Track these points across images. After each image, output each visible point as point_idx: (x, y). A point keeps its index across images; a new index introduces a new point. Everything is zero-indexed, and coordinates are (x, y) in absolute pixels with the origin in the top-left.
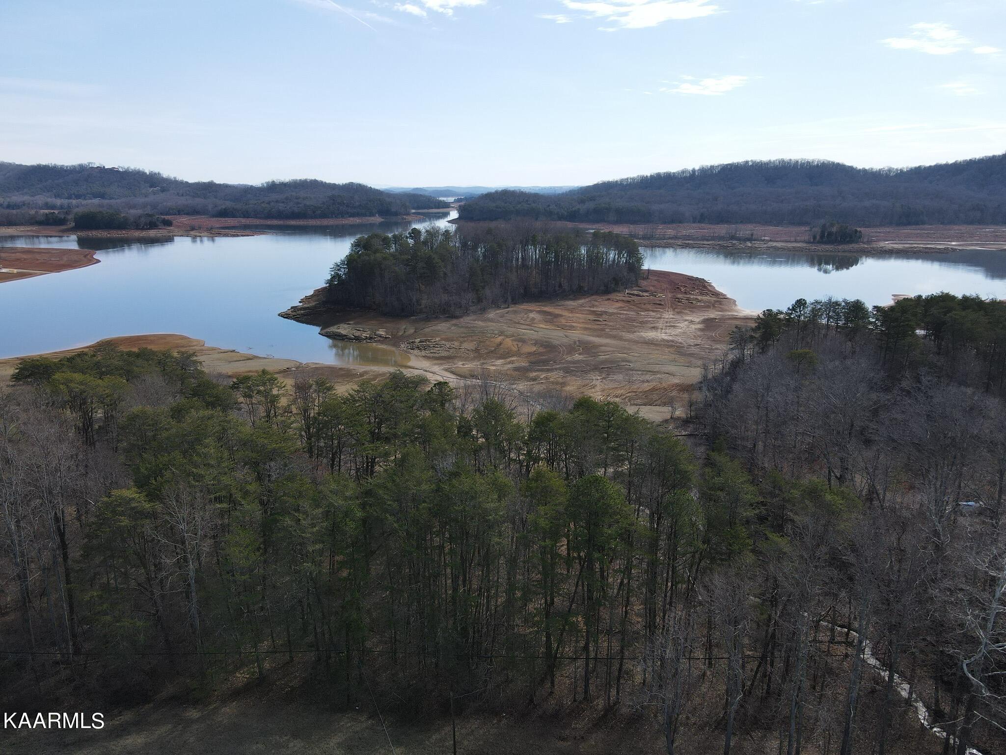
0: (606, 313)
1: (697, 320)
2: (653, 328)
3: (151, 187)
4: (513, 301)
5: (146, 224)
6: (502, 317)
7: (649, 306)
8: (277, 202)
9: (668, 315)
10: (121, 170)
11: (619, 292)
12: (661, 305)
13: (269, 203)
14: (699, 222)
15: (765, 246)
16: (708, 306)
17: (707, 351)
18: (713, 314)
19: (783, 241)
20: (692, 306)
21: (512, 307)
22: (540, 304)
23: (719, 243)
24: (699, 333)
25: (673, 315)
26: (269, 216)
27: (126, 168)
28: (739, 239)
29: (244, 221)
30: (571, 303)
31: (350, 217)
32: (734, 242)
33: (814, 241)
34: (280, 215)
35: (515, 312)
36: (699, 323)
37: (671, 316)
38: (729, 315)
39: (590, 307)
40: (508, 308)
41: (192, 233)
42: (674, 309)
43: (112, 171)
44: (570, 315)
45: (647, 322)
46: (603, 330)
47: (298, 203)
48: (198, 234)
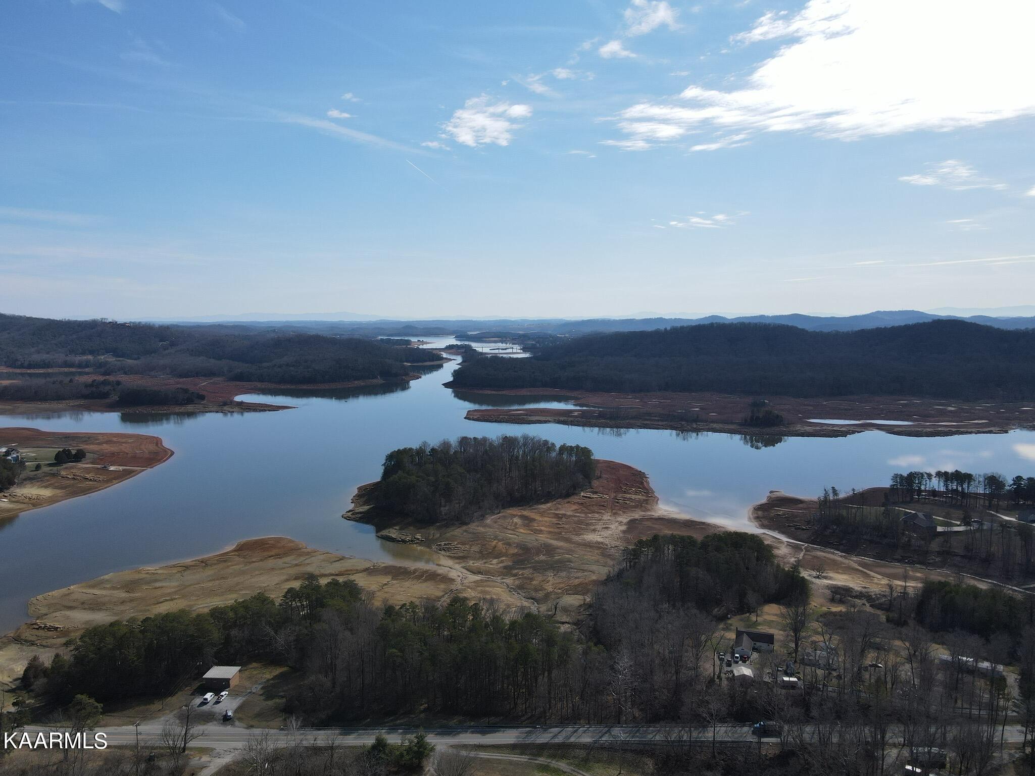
4: (502, 506)
6: (496, 522)
21: (502, 512)
22: (521, 508)
35: (505, 517)
36: (625, 524)
38: (648, 516)
39: (555, 510)
40: (499, 513)
44: (541, 519)
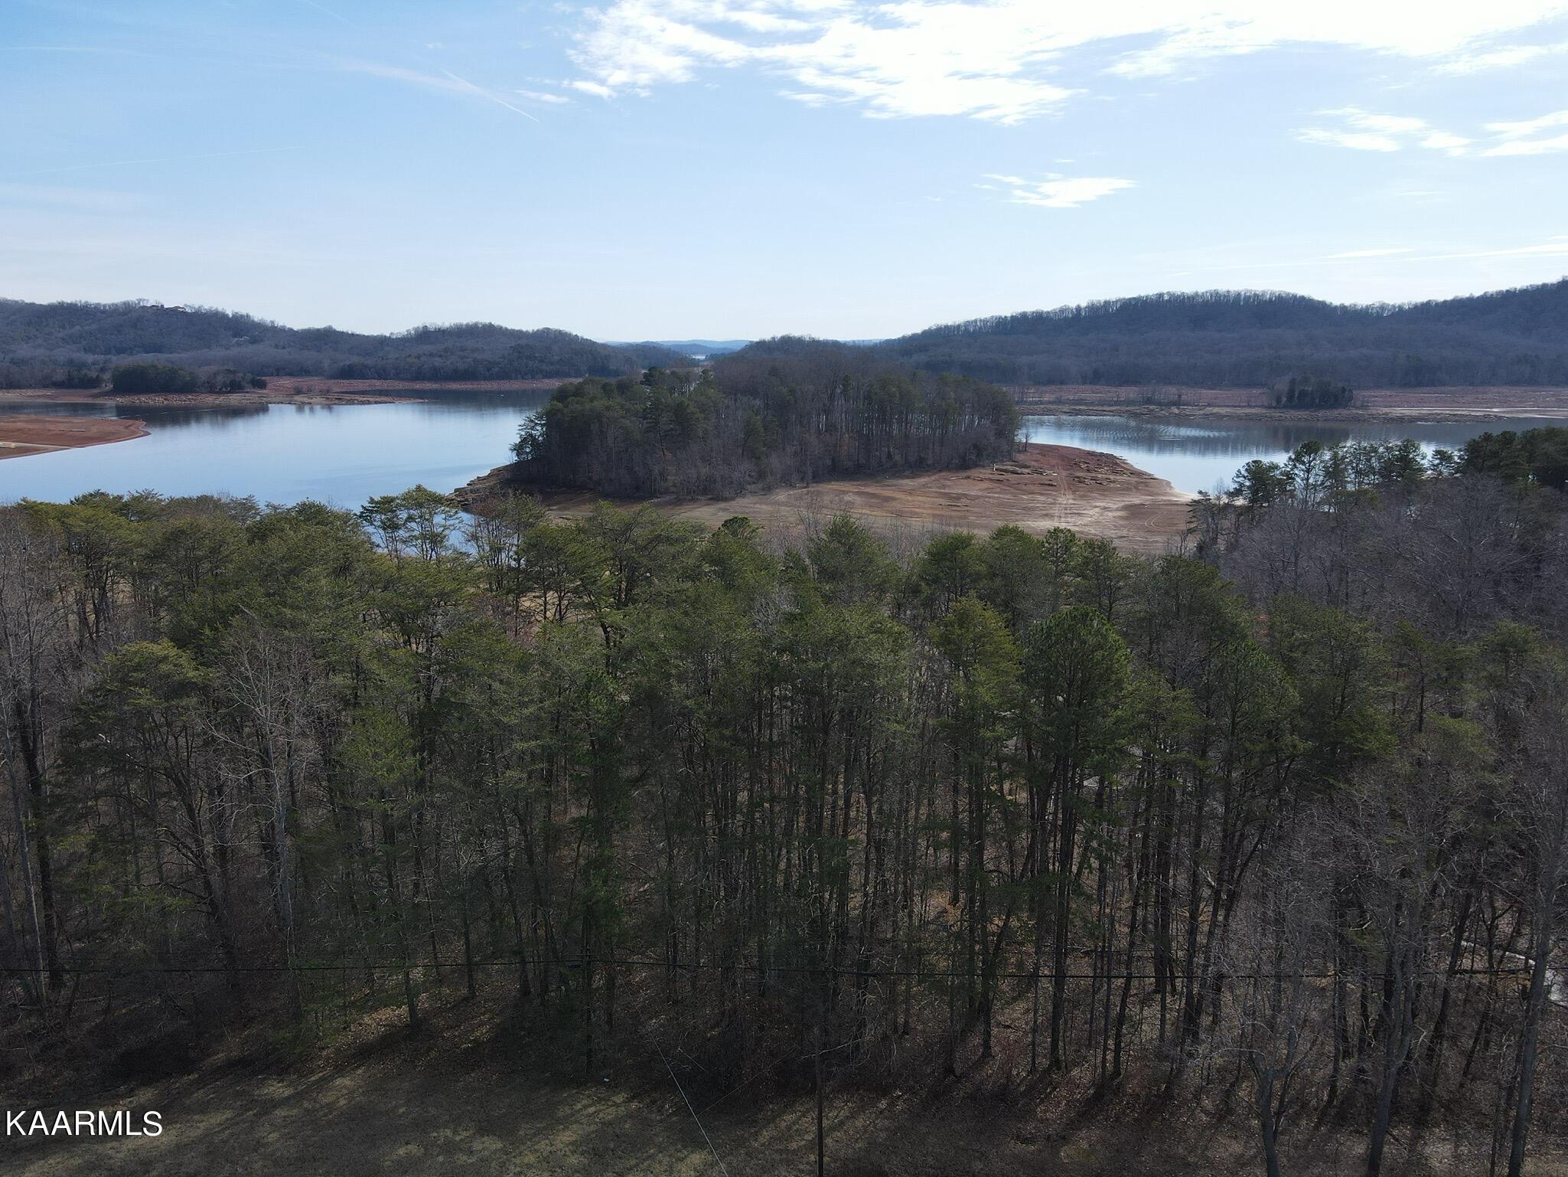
0: (965, 495)
1: (1115, 506)
2: (1046, 515)
3: (235, 336)
4: (814, 477)
5: (225, 385)
6: (799, 499)
7: (1032, 488)
8: (431, 355)
9: (1066, 499)
10: (188, 310)
11: (984, 467)
12: (1052, 485)
13: (418, 357)
14: (1091, 383)
15: (1201, 412)
16: (1127, 489)
17: (1141, 544)
18: (1136, 499)
19: (1228, 406)
20: (1102, 488)
21: (814, 486)
22: (859, 483)
23: (1128, 408)
24: (1121, 522)
25: (1073, 499)
26: (419, 376)
27: (197, 307)
28: (1160, 404)
29: (378, 384)
30: (908, 483)
31: (545, 377)
32: (1151, 407)
33: (1278, 404)
34: (436, 375)
35: (819, 493)
36: (1117, 510)
37: (1071, 501)
38: (1165, 501)
39: (940, 488)
40: (806, 487)
41: (297, 398)
42: (1074, 492)
43: (175, 312)
44: (909, 498)
45: (1033, 509)
46: (965, 517)
47: (463, 358)
48: (306, 400)
